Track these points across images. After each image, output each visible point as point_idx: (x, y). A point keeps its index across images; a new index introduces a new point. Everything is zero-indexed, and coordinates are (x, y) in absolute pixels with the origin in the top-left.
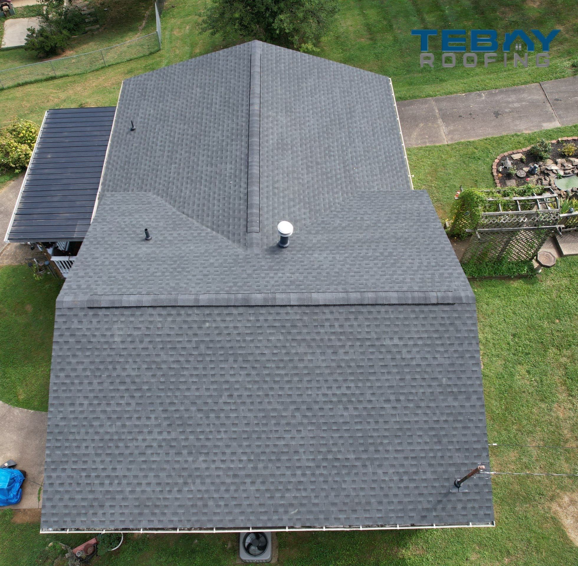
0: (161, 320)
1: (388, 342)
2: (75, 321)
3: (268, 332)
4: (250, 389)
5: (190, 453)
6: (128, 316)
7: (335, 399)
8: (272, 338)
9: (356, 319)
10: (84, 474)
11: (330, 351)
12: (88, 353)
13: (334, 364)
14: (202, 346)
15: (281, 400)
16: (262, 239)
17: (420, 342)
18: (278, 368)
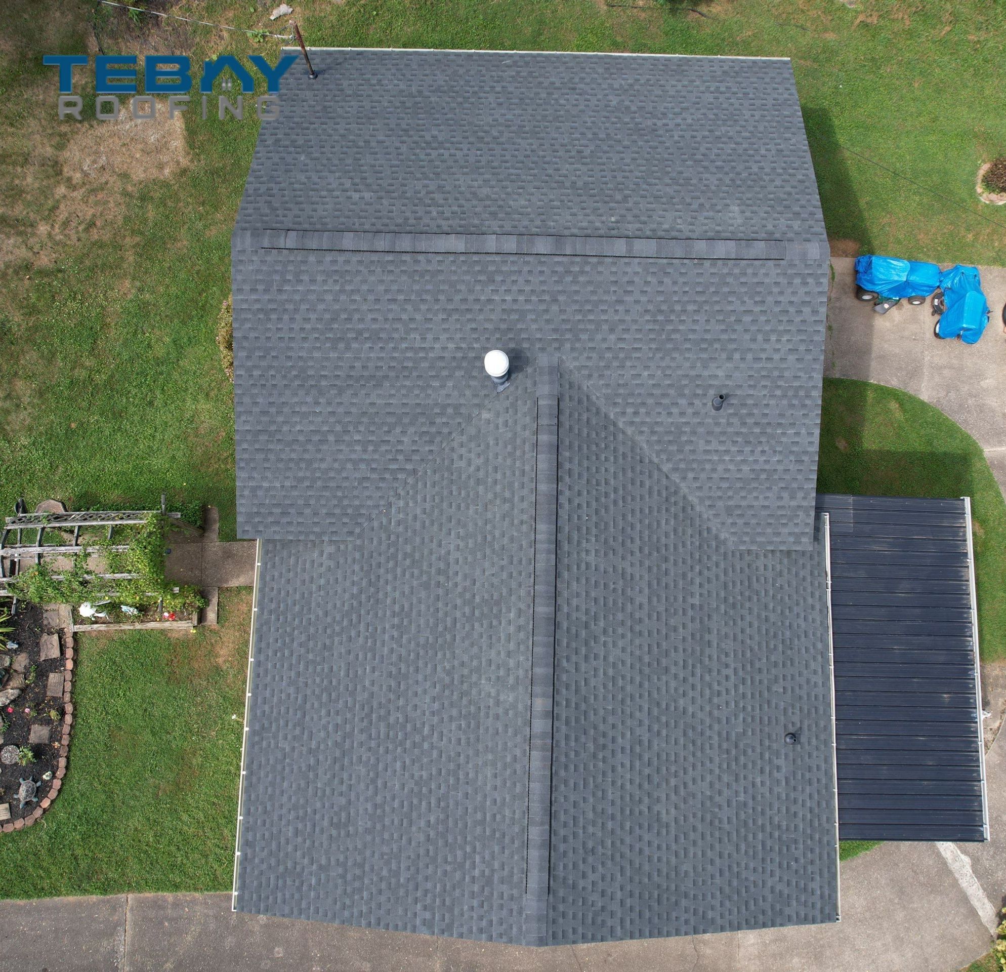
0: (678, 226)
1: (367, 195)
2: (796, 228)
3: (529, 210)
4: (555, 157)
5: (628, 108)
6: (724, 231)
7: (448, 145)
8: (523, 203)
9: (407, 219)
10: (751, 96)
11: (448, 188)
12: (772, 196)
13: (443, 176)
14: (619, 197)
15: (516, 146)
16: (535, 384)
17: (324, 193)
18: (518, 175)
